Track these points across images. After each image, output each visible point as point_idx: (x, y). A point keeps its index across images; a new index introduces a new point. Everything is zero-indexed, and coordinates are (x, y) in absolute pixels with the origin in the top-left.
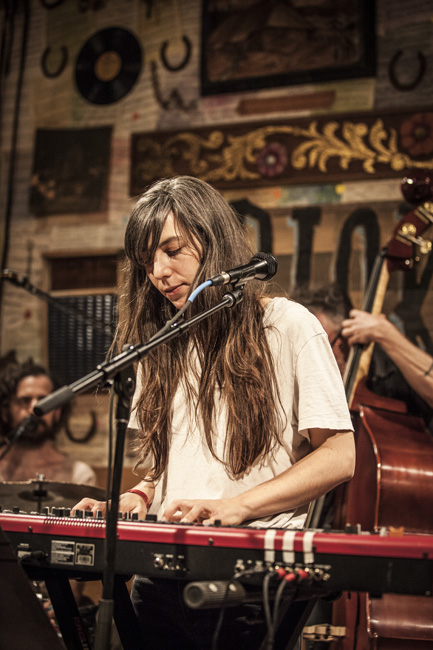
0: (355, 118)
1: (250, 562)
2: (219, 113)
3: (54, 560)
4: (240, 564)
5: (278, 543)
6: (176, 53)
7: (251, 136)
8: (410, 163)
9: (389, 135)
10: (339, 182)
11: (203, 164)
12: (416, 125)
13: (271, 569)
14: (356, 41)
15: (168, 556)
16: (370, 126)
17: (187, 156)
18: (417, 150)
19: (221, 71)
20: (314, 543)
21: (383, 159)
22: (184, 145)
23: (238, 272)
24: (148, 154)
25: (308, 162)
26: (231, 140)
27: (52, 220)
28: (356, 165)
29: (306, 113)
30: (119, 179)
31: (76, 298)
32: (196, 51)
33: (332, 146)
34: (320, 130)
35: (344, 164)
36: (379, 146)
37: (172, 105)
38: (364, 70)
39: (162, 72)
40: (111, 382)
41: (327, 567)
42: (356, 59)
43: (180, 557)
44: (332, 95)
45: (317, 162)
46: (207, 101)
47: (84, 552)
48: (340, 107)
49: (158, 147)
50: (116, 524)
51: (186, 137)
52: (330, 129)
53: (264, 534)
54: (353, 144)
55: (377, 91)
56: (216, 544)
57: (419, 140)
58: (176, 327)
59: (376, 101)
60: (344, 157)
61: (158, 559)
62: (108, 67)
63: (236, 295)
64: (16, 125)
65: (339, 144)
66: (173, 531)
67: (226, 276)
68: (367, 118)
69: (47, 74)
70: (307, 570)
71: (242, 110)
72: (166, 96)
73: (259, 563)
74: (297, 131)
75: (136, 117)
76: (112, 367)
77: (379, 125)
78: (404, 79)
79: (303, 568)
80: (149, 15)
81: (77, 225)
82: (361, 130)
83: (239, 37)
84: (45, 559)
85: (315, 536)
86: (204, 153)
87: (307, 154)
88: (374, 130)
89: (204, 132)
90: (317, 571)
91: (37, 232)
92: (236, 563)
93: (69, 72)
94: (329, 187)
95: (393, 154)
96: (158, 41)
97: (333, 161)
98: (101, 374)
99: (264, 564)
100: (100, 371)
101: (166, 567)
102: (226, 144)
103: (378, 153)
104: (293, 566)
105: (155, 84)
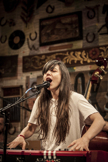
0: (78, 50)
1: (40, 159)
2: (44, 50)
4: (38, 160)
5: (47, 154)
6: (33, 36)
7: (52, 56)
8: (92, 61)
9: (86, 54)
10: (75, 66)
11: (41, 63)
12: (93, 51)
13: (45, 161)
14: (78, 31)
15: (20, 158)
16: (82, 52)
17: (37, 61)
18: (93, 58)
19: (44, 40)
20: (56, 153)
21: (85, 60)
22: (35, 59)
23: (39, 86)
24: (27, 61)
25: (66, 62)
26: (47, 57)
27: (3, 79)
28: (79, 62)
29: (66, 50)
30: (20, 68)
31: (10, 98)
32: (38, 35)
33: (72, 57)
34: (69, 54)
35: (75, 62)
37: (33, 49)
38: (80, 38)
39: (30, 41)
41: (59, 160)
42: (77, 35)
43: (23, 158)
44: (72, 45)
45: (69, 62)
46: (41, 48)
48: (74, 48)
49: (29, 60)
50: (6, 150)
51: (36, 57)
52: (72, 53)
53: (43, 152)
54: (77, 57)
55: (83, 43)
56: (32, 155)
57: (94, 55)
58: (22, 100)
59: (83, 46)
60: (75, 60)
61: (17, 159)
62: (17, 40)
63: (39, 92)
65: (74, 57)
66: (21, 152)
67: (36, 87)
68: (81, 50)
69: (2, 42)
70: (54, 160)
71: (50, 49)
72: (31, 47)
73: (42, 159)
74: (64, 54)
75: (24, 52)
77: (84, 52)
78: (90, 40)
79: (53, 160)
80: (26, 27)
81: (10, 80)
82: (79, 53)
83: (49, 31)
85: (56, 152)
86: (41, 61)
87: (66, 60)
89: (40, 55)
90: (57, 161)
93: (7, 42)
94: (72, 68)
95: (88, 59)
96: (29, 33)
97: (73, 61)
98: (1, 111)
99: (44, 159)
101: (20, 161)
102: (46, 58)
103: (84, 59)
104: (51, 160)
105: (28, 44)
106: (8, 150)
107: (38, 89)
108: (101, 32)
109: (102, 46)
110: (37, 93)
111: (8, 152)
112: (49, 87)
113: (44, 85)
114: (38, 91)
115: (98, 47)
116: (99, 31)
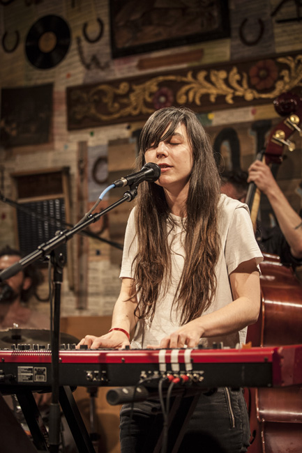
0: (218, 67)
1: (150, 372)
2: (124, 70)
3: (20, 380)
4: (143, 374)
5: (168, 358)
6: (93, 30)
7: (148, 84)
8: (257, 95)
9: (242, 77)
10: (210, 111)
11: (116, 105)
12: (260, 69)
13: (164, 376)
14: (215, 13)
15: (95, 372)
16: (228, 72)
17: (105, 100)
18: (261, 86)
19: (125, 41)
20: (192, 356)
21: (239, 93)
22: (102, 93)
23: (132, 177)
24: (79, 101)
25: (188, 99)
26: (135, 87)
27: (15, 150)
28: (221, 98)
29: (184, 66)
30: (60, 119)
31: (36, 203)
32: (107, 28)
33: (204, 87)
34: (195, 76)
35: (213, 99)
36: (235, 85)
37: (93, 66)
38: (223, 33)
39: (84, 43)
40: (49, 257)
41: (201, 372)
42: (216, 26)
43: (104, 372)
44: (201, 52)
45: (194, 99)
46: (116, 62)
47: (40, 373)
48: (207, 60)
49: (85, 96)
50: (58, 353)
51: (103, 87)
52: (202, 75)
53: (158, 353)
54: (217, 84)
55: (232, 47)
56: (127, 362)
57: (262, 79)
58: (92, 217)
59: (232, 54)
60: (212, 94)
61: (89, 374)
62: (48, 43)
63: (133, 193)
65: (209, 85)
66: (98, 355)
67: (124, 181)
68: (226, 66)
69: (7, 51)
70: (188, 375)
71: (141, 66)
72: (88, 60)
73: (156, 373)
74: (179, 79)
75: (69, 76)
76: (48, 247)
77: (235, 70)
78: (250, 38)
79: (186, 374)
80: (73, 5)
81: (33, 152)
82: (223, 75)
83: (136, 17)
84: (14, 379)
85: (192, 352)
86: (117, 97)
87: (187, 93)
88: (232, 74)
89: (115, 83)
90: (195, 375)
91: (7, 159)
92: (141, 374)
93: (21, 48)
94: (203, 115)
95: (246, 90)
96: (80, 22)
97: (205, 97)
98: (41, 252)
99: (160, 373)
100: (40, 250)
101: (95, 379)
102: (131, 91)
103: (235, 90)
104: (179, 373)
105: (81, 52)
106: (63, 353)
107: (130, 186)
108: (279, 16)
109: (284, 55)
110: (128, 197)
111: (62, 357)
112: (157, 178)
113: (147, 175)
114: (131, 190)
115: (274, 57)
116: (273, 14)
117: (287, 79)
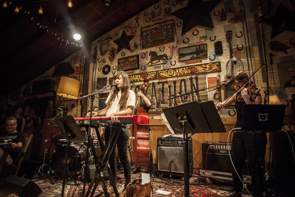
0: (137, 74)
3: (85, 124)
5: (113, 118)
6: (115, 68)
8: (143, 79)
9: (141, 76)
10: (135, 82)
12: (144, 75)
14: (137, 65)
15: (99, 121)
19: (120, 69)
24: (111, 80)
27: (99, 89)
28: (137, 80)
29: (131, 74)
30: (108, 84)
31: (102, 99)
32: (117, 67)
33: (134, 78)
34: (132, 76)
35: (135, 80)
38: (138, 68)
39: (113, 70)
41: (119, 120)
43: (101, 121)
47: (89, 122)
48: (135, 73)
52: (134, 76)
54: (136, 78)
55: (139, 71)
56: (105, 119)
57: (144, 77)
62: (106, 70)
64: (95, 78)
66: (100, 118)
69: (99, 71)
74: (130, 76)
75: (110, 76)
78: (143, 69)
79: (116, 121)
80: (111, 63)
82: (137, 76)
83: (122, 65)
84: (83, 123)
87: (131, 79)
88: (139, 76)
91: (98, 91)
92: (108, 121)
93: (102, 71)
94: (133, 83)
96: (112, 66)
98: (89, 96)
99: (111, 121)
101: (99, 123)
103: (140, 79)
105: (112, 72)
106: (92, 118)
108: (148, 65)
109: (149, 72)
115: (147, 73)
116: (147, 65)
117: (149, 77)
